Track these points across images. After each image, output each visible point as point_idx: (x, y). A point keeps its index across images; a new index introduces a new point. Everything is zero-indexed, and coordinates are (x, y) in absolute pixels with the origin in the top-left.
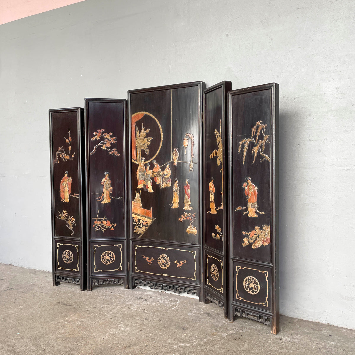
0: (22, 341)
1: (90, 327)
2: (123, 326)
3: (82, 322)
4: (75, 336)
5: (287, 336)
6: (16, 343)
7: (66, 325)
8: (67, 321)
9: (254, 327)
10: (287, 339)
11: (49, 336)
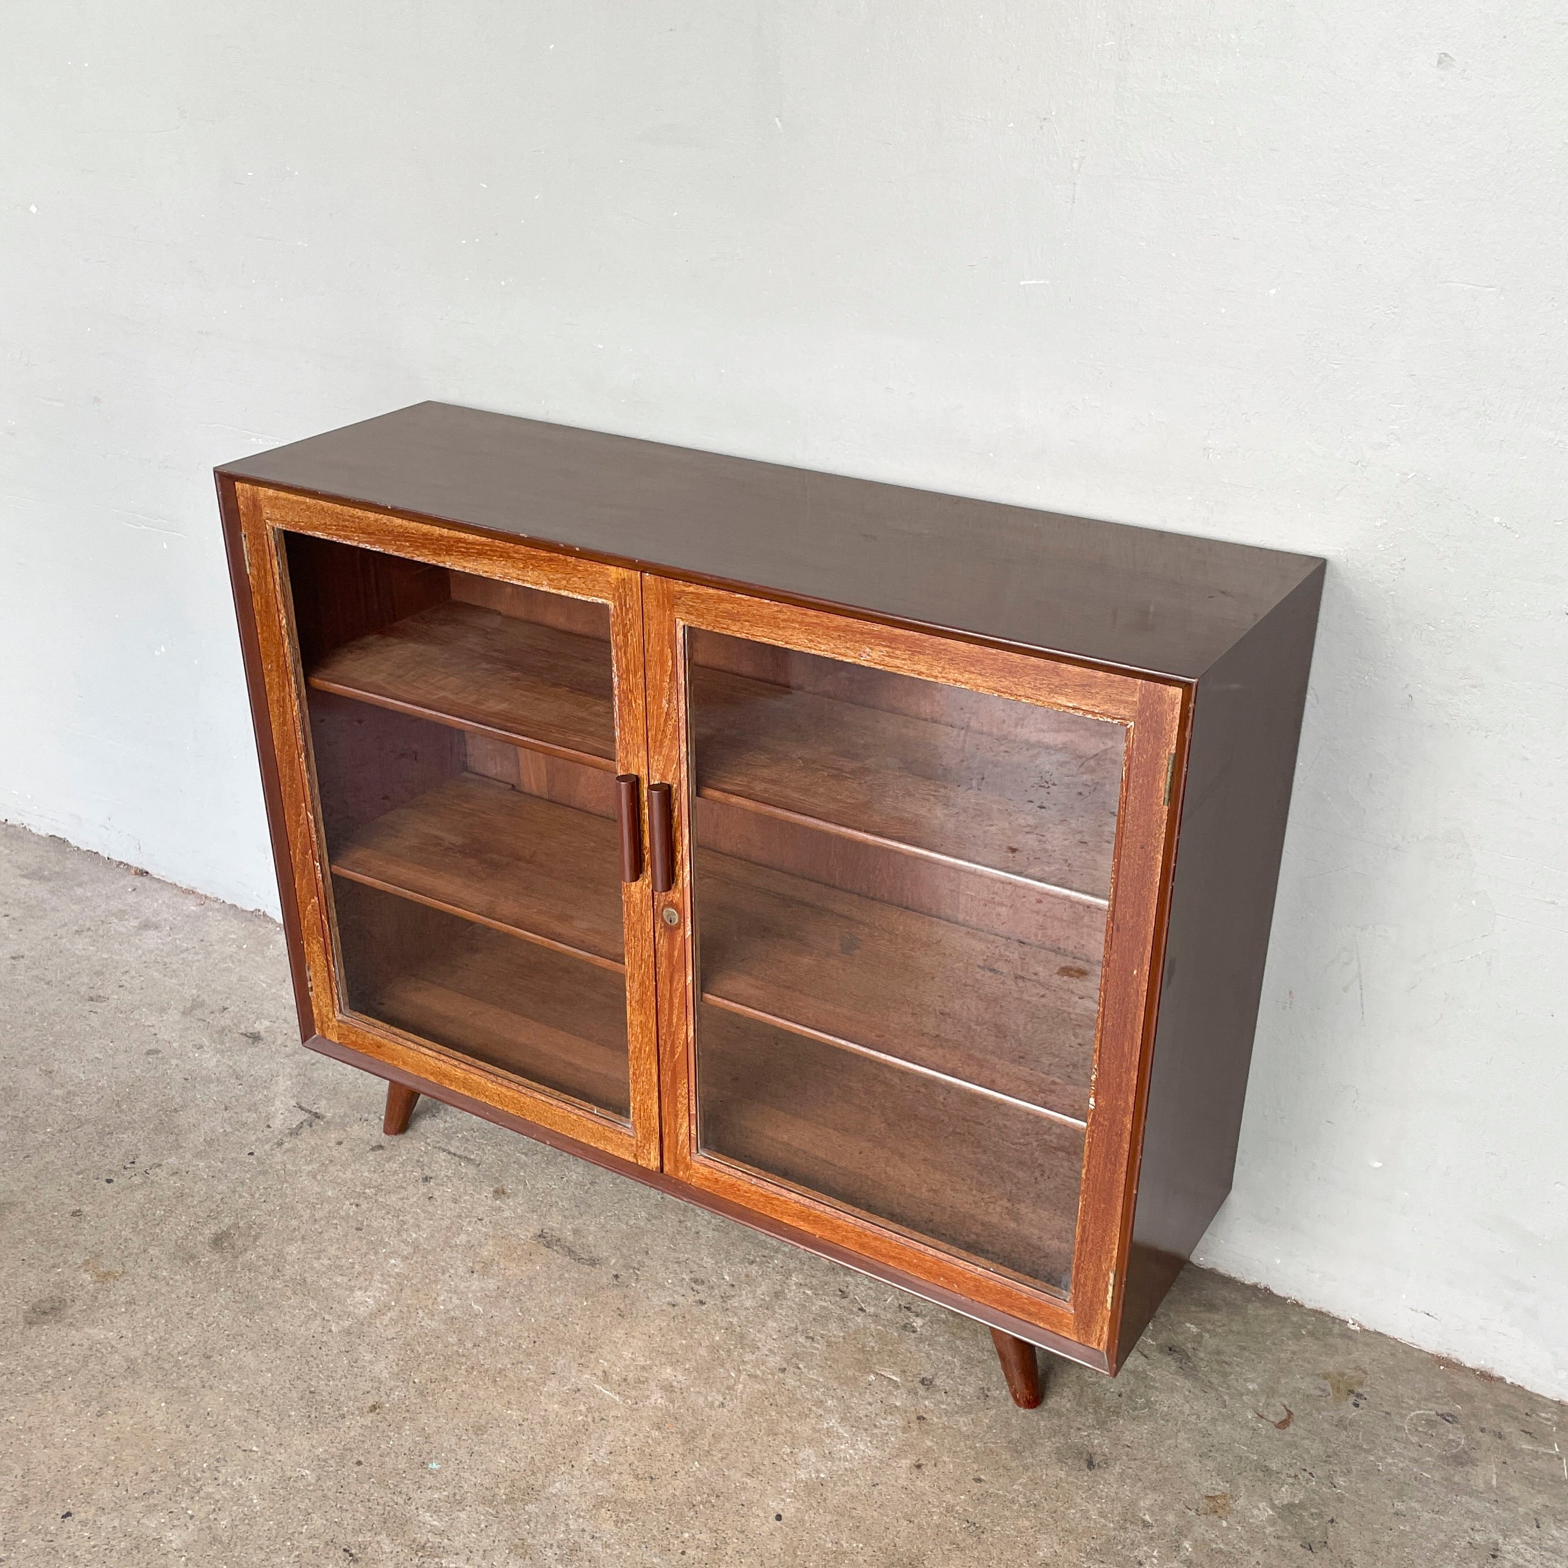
0: (463, 1515)
1: (709, 1433)
2: (840, 1430)
3: (668, 1388)
4: (664, 1494)
5: (1520, 1533)
6: (441, 1534)
7: (609, 1408)
8: (606, 1378)
9: (1381, 1459)
10: (1518, 1553)
11: (557, 1485)
